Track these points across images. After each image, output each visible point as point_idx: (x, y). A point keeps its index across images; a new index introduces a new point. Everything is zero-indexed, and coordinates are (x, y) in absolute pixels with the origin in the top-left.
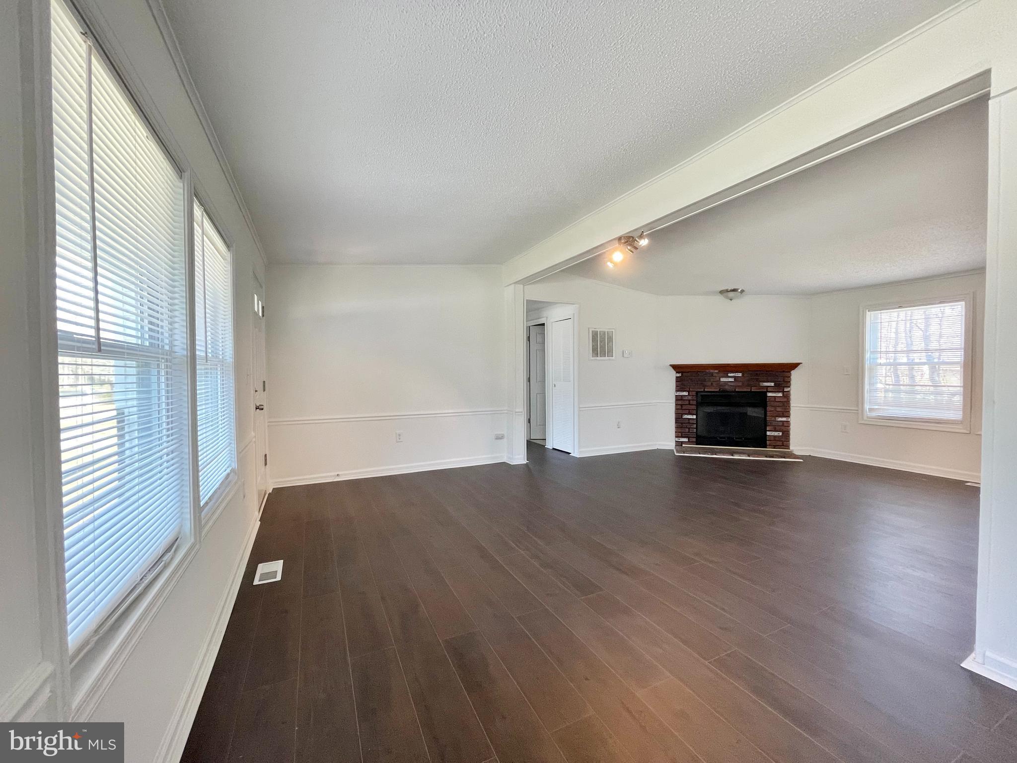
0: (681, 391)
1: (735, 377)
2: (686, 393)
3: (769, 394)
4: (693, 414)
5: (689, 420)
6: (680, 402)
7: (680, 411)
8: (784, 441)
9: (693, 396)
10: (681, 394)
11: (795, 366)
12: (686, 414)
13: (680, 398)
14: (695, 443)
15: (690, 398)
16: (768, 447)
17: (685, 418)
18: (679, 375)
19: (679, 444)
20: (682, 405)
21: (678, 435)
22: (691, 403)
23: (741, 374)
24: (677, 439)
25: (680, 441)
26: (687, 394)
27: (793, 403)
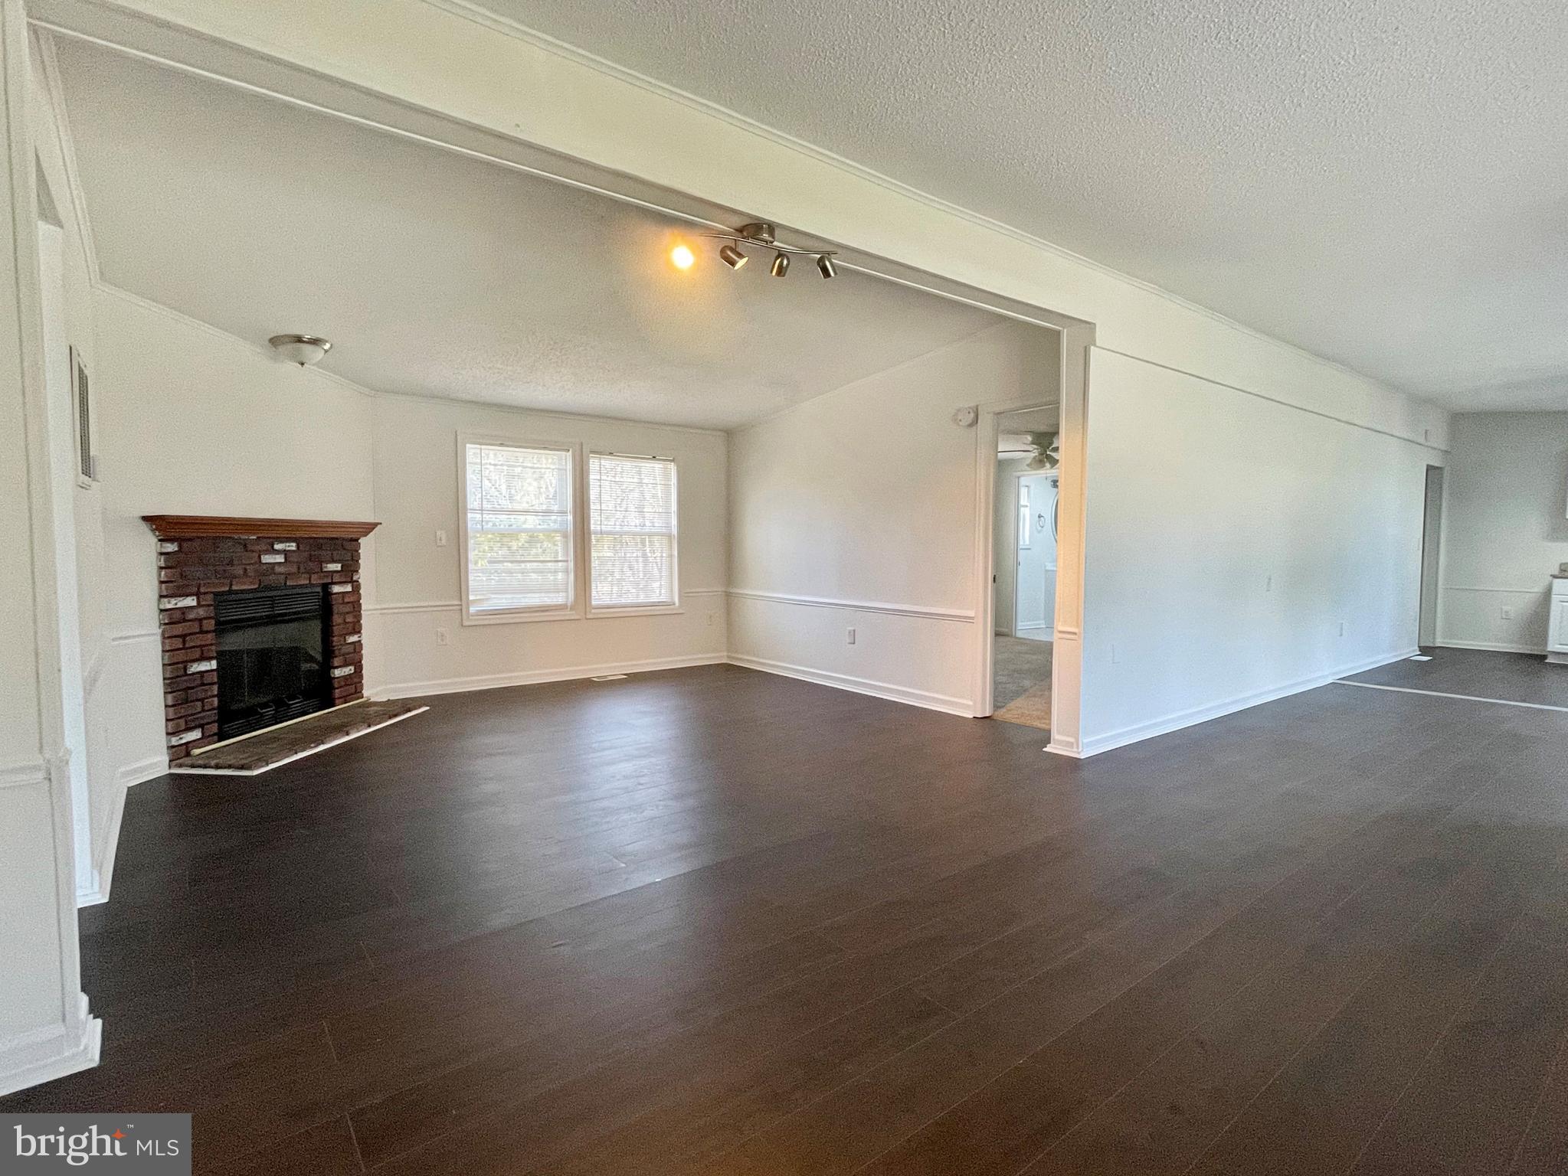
0: (180, 596)
1: (285, 552)
2: (191, 601)
3: (336, 589)
4: (209, 659)
5: (202, 677)
6: (179, 629)
7: (181, 656)
8: (355, 682)
9: (209, 606)
10: (180, 605)
11: (368, 528)
12: (194, 661)
13: (177, 615)
14: (216, 737)
15: (202, 612)
16: (337, 701)
17: (193, 674)
18: (171, 547)
19: (180, 754)
20: (183, 637)
21: (178, 725)
22: (205, 629)
23: (294, 544)
24: (174, 741)
25: (183, 741)
26: (194, 603)
27: (367, 604)
